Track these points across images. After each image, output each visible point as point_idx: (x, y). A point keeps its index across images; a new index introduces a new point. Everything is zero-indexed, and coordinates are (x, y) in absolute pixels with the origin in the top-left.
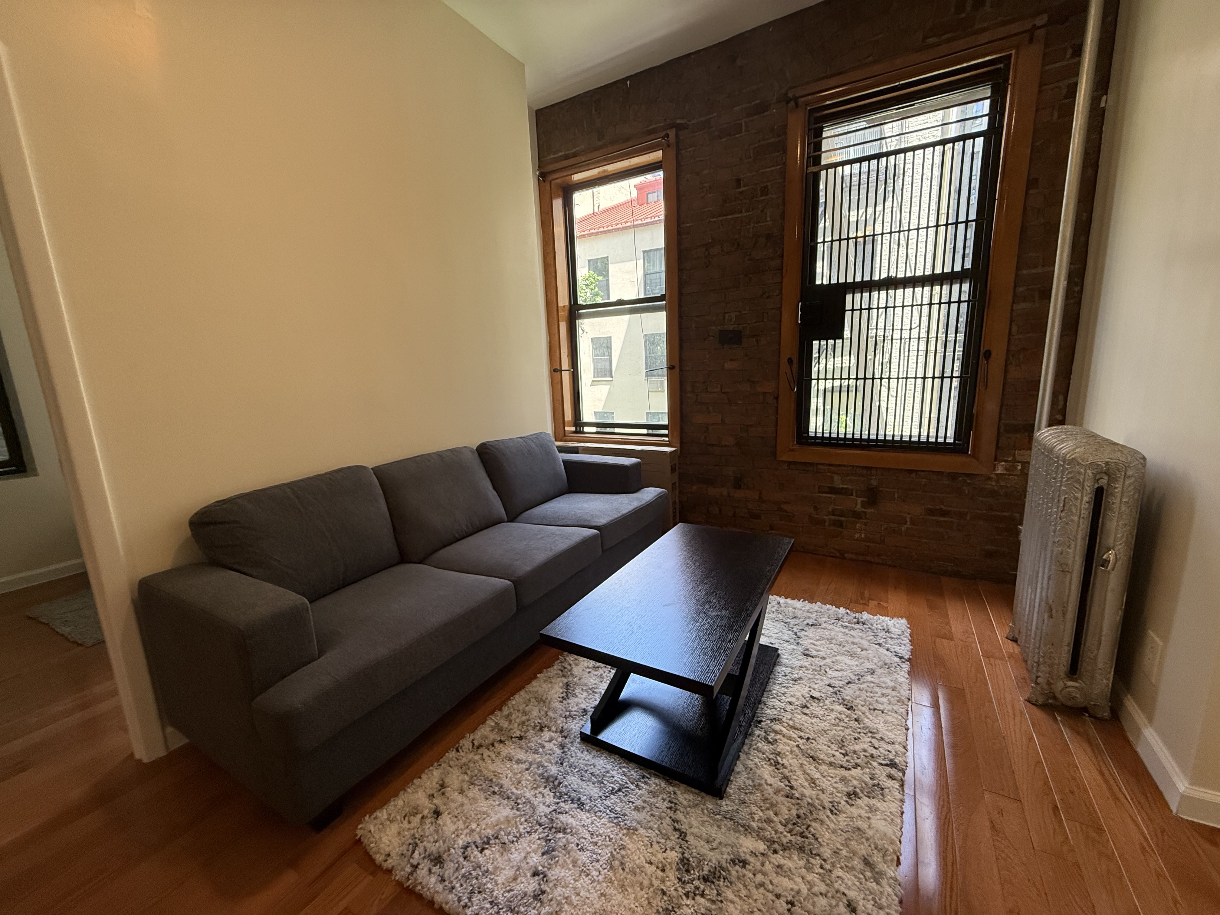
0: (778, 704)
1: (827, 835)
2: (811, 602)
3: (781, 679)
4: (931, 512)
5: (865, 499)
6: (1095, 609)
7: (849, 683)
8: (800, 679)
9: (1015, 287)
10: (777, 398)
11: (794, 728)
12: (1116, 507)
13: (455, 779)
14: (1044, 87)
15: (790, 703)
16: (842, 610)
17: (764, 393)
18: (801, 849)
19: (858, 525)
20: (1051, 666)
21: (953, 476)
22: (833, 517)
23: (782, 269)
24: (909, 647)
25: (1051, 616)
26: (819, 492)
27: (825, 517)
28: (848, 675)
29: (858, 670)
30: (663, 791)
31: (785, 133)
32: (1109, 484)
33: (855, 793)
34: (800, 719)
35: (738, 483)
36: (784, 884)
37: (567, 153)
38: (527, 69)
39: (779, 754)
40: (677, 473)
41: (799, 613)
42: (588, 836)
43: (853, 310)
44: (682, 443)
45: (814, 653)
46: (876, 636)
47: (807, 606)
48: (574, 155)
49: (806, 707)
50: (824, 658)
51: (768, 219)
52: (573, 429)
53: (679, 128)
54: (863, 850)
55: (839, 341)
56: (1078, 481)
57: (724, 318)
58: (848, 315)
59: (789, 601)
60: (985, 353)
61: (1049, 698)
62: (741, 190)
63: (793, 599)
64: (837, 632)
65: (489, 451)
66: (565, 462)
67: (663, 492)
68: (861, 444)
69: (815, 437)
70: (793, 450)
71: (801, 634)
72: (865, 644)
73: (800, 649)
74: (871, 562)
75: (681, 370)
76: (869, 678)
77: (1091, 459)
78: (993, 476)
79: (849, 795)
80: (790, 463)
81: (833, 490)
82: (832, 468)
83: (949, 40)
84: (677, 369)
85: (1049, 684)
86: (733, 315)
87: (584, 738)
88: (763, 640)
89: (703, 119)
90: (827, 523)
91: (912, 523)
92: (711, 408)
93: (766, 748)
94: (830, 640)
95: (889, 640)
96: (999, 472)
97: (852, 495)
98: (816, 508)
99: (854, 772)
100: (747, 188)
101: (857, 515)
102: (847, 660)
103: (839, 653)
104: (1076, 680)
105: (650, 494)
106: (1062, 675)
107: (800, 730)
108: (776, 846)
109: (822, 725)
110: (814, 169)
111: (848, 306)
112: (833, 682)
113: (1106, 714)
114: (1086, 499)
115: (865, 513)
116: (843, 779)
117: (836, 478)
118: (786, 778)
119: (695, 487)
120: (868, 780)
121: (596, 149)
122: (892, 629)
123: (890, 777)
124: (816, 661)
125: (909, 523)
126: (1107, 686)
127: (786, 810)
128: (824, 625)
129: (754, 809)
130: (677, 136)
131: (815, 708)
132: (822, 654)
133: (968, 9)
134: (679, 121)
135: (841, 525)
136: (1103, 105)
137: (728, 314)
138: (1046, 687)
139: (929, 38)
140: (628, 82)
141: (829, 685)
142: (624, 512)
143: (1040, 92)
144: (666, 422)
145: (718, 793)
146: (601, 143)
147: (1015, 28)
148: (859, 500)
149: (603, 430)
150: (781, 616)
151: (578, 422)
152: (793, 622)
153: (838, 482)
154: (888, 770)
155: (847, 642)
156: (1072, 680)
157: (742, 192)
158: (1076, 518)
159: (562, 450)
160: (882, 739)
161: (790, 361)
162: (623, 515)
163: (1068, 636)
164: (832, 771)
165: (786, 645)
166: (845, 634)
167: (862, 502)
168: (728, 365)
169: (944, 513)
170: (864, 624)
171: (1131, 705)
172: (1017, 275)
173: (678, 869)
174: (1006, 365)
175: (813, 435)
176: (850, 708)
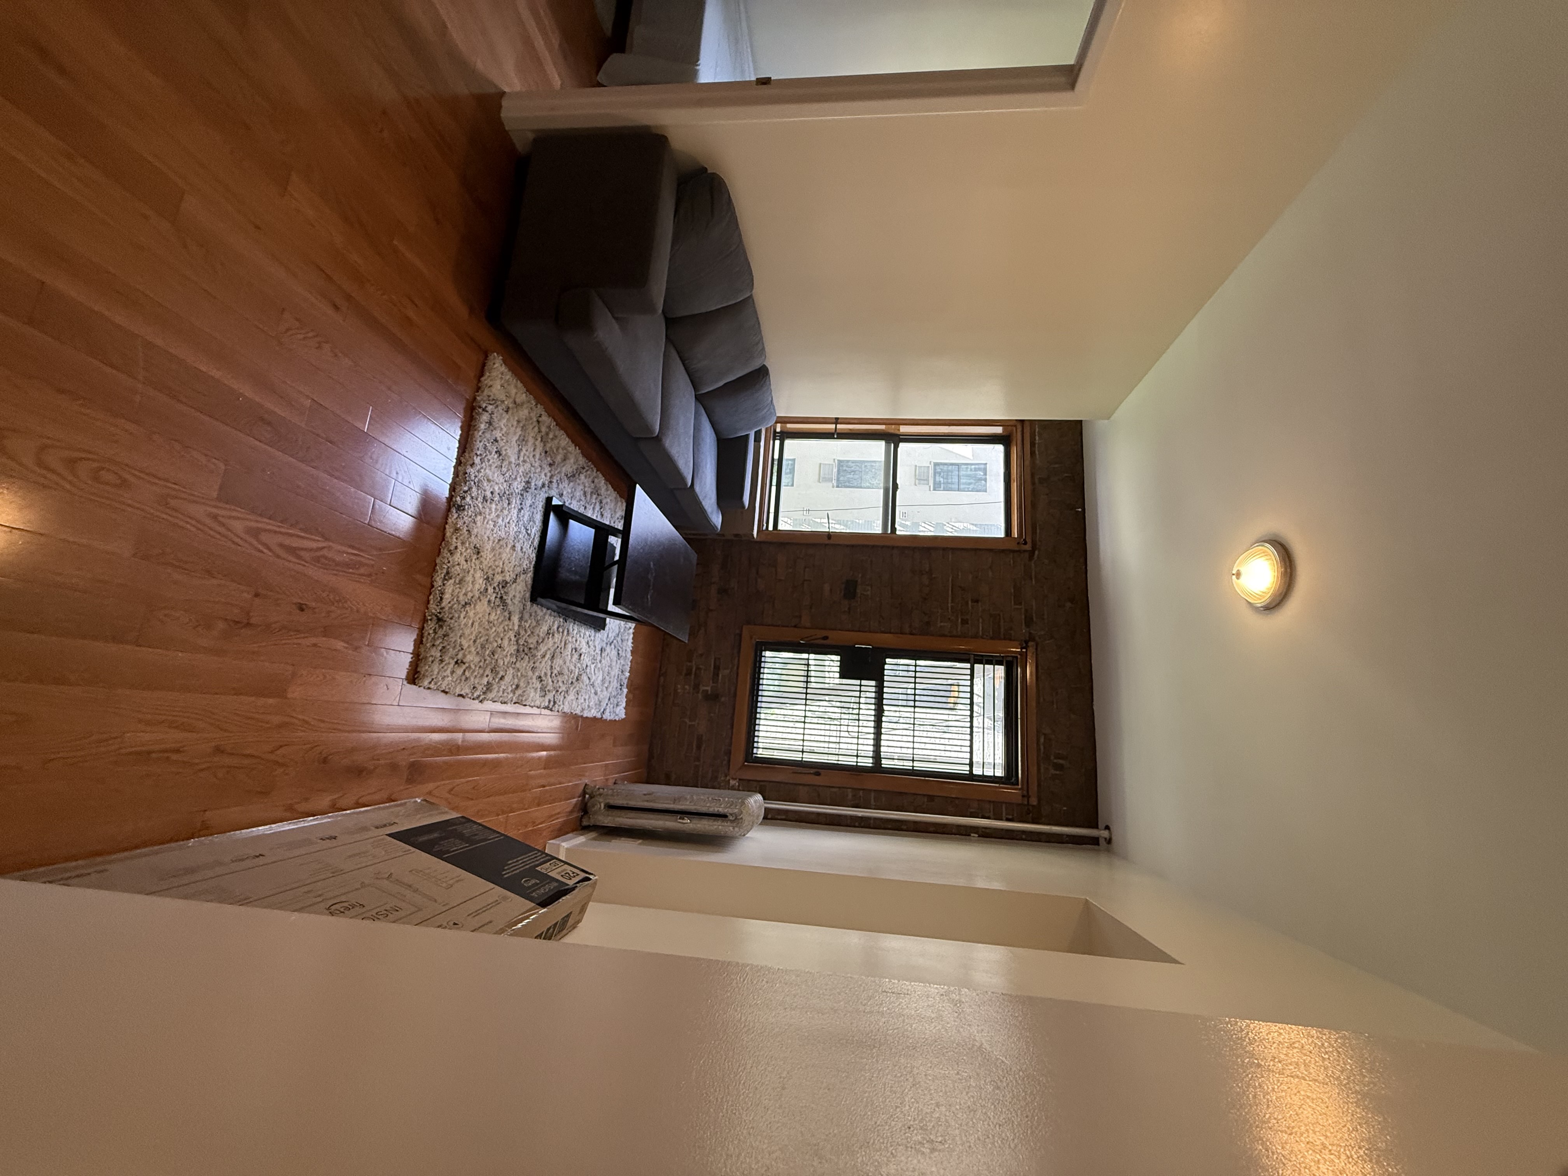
0: (575, 632)
1: (524, 665)
2: (632, 652)
3: (587, 633)
4: (700, 739)
5: (709, 692)
6: (651, 816)
7: (589, 678)
8: (589, 647)
9: (863, 790)
10: (795, 626)
11: (565, 644)
12: (715, 823)
13: (524, 413)
14: (992, 805)
15: (576, 641)
16: (627, 674)
17: (800, 617)
18: (518, 651)
19: (687, 687)
20: (612, 795)
21: (729, 753)
22: (694, 669)
23: (901, 633)
24: (609, 718)
25: (645, 795)
26: (715, 659)
27: (694, 662)
28: (593, 678)
29: (596, 684)
30: (530, 563)
31: (1005, 639)
32: (731, 820)
33: (541, 681)
34: (569, 646)
35: (723, 591)
36: (506, 642)
37: (1037, 446)
38: (1106, 421)
39: (553, 635)
40: (733, 538)
41: (625, 644)
42: (508, 521)
43: (861, 685)
44: (760, 543)
45: (603, 655)
46: (615, 697)
47: (629, 649)
48: (1032, 453)
49: (576, 651)
50: (600, 661)
51: (942, 624)
52: (778, 430)
53: (1032, 553)
54: (522, 684)
55: (837, 675)
56: (731, 805)
57: (868, 585)
58: (858, 682)
59: (632, 636)
60: (818, 772)
61: (590, 795)
62: (970, 602)
63: (633, 639)
64: (616, 671)
65: (761, 377)
66: (747, 436)
67: (717, 529)
68: (754, 690)
69: (761, 656)
70: (751, 638)
71: (613, 646)
72: (610, 690)
73: (604, 646)
74: (657, 696)
75: (826, 545)
76: (593, 691)
77: (744, 811)
78: (728, 778)
79: (540, 677)
80: (740, 635)
81: (717, 668)
82: (735, 668)
83: (1039, 750)
84: (827, 542)
85: (600, 795)
86: (869, 593)
87: (549, 500)
88: (608, 620)
89: (1033, 574)
90: (689, 664)
91: (690, 726)
92: (790, 570)
93: (555, 627)
94: (610, 666)
95: (612, 706)
96: (731, 781)
97: (713, 683)
98: (701, 655)
99: (550, 680)
100: (970, 608)
101: (696, 687)
102: (600, 678)
103: (603, 672)
104: (604, 808)
105: (717, 519)
106: (608, 801)
107: (565, 648)
108: (517, 636)
109: (568, 662)
110: (972, 660)
111: (864, 682)
112: (589, 668)
113: (585, 823)
114: (720, 810)
115: (698, 692)
116: (546, 674)
117: (727, 672)
118: (543, 640)
119: (719, 553)
120: (548, 688)
121: (1033, 475)
122: (619, 708)
123: (549, 701)
124: (599, 658)
125: (690, 723)
126: (603, 823)
127: (532, 641)
128: (619, 662)
129: (529, 621)
130: (1025, 551)
131: (576, 656)
132: (603, 661)
133: (1055, 761)
134: (1037, 552)
135: (689, 673)
136: (972, 835)
137: (870, 588)
138: (598, 793)
139: (1045, 739)
140: (1080, 510)
141: (587, 666)
142: (703, 503)
143: (990, 802)
144: (780, 527)
145: (533, 600)
146: (1037, 481)
147: (1034, 788)
148: (709, 688)
149: (776, 463)
150: (622, 631)
151: (784, 436)
152: (619, 639)
153: (724, 673)
154: (552, 699)
155: (610, 678)
156: (605, 806)
157: (967, 603)
158: (708, 805)
159: (759, 432)
160: (565, 697)
161: (826, 638)
162: (701, 503)
163: (632, 803)
164: (549, 668)
165: (606, 635)
166: (614, 676)
167: (707, 691)
168: (827, 587)
169: (699, 747)
170: (621, 689)
171: (593, 835)
172: (870, 790)
173: (503, 581)
174: (808, 785)
175: (763, 654)
176: (577, 680)
